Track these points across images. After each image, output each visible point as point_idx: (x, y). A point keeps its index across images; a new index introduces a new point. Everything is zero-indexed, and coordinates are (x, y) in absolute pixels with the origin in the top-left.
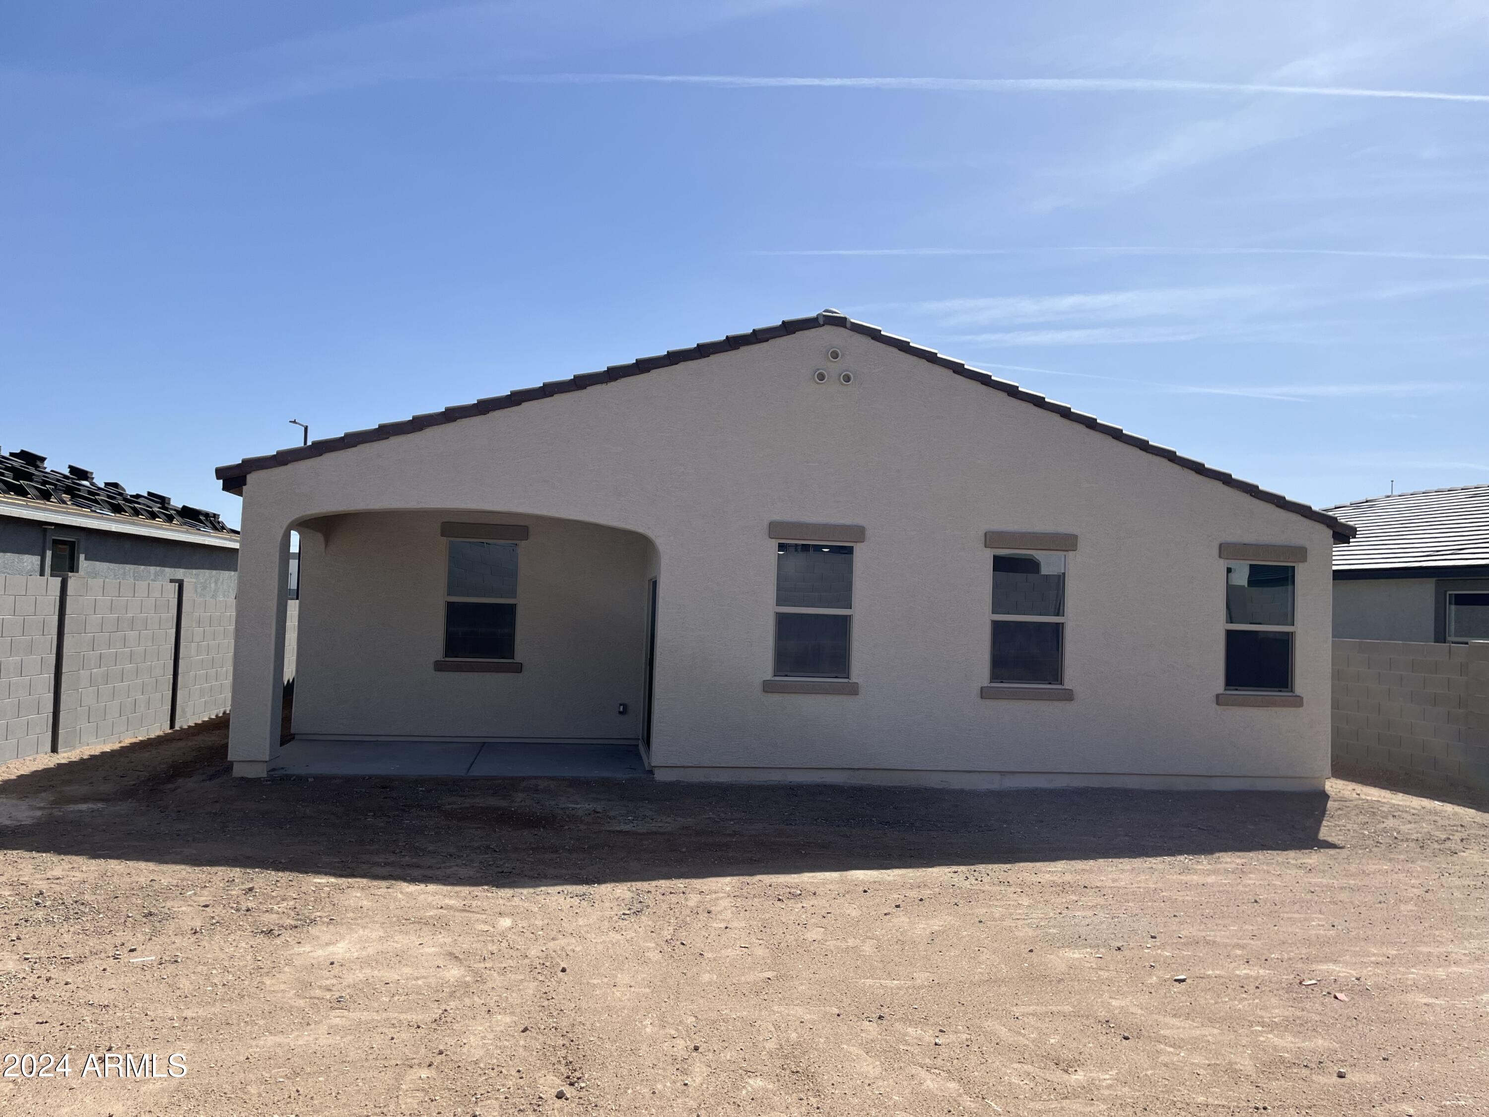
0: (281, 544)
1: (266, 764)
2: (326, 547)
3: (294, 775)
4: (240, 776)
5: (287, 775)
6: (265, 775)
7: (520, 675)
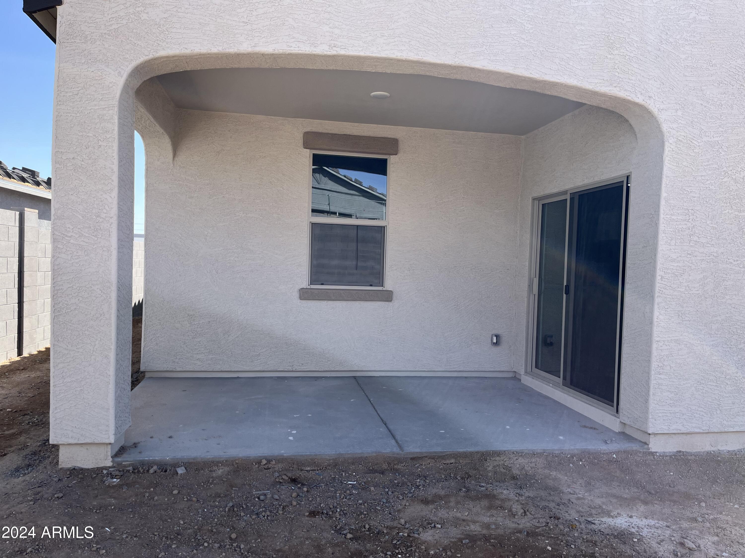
0: (120, 102)
1: (109, 447)
2: (174, 157)
3: (154, 463)
4: (69, 466)
5: (142, 463)
6: (109, 463)
7: (390, 304)
